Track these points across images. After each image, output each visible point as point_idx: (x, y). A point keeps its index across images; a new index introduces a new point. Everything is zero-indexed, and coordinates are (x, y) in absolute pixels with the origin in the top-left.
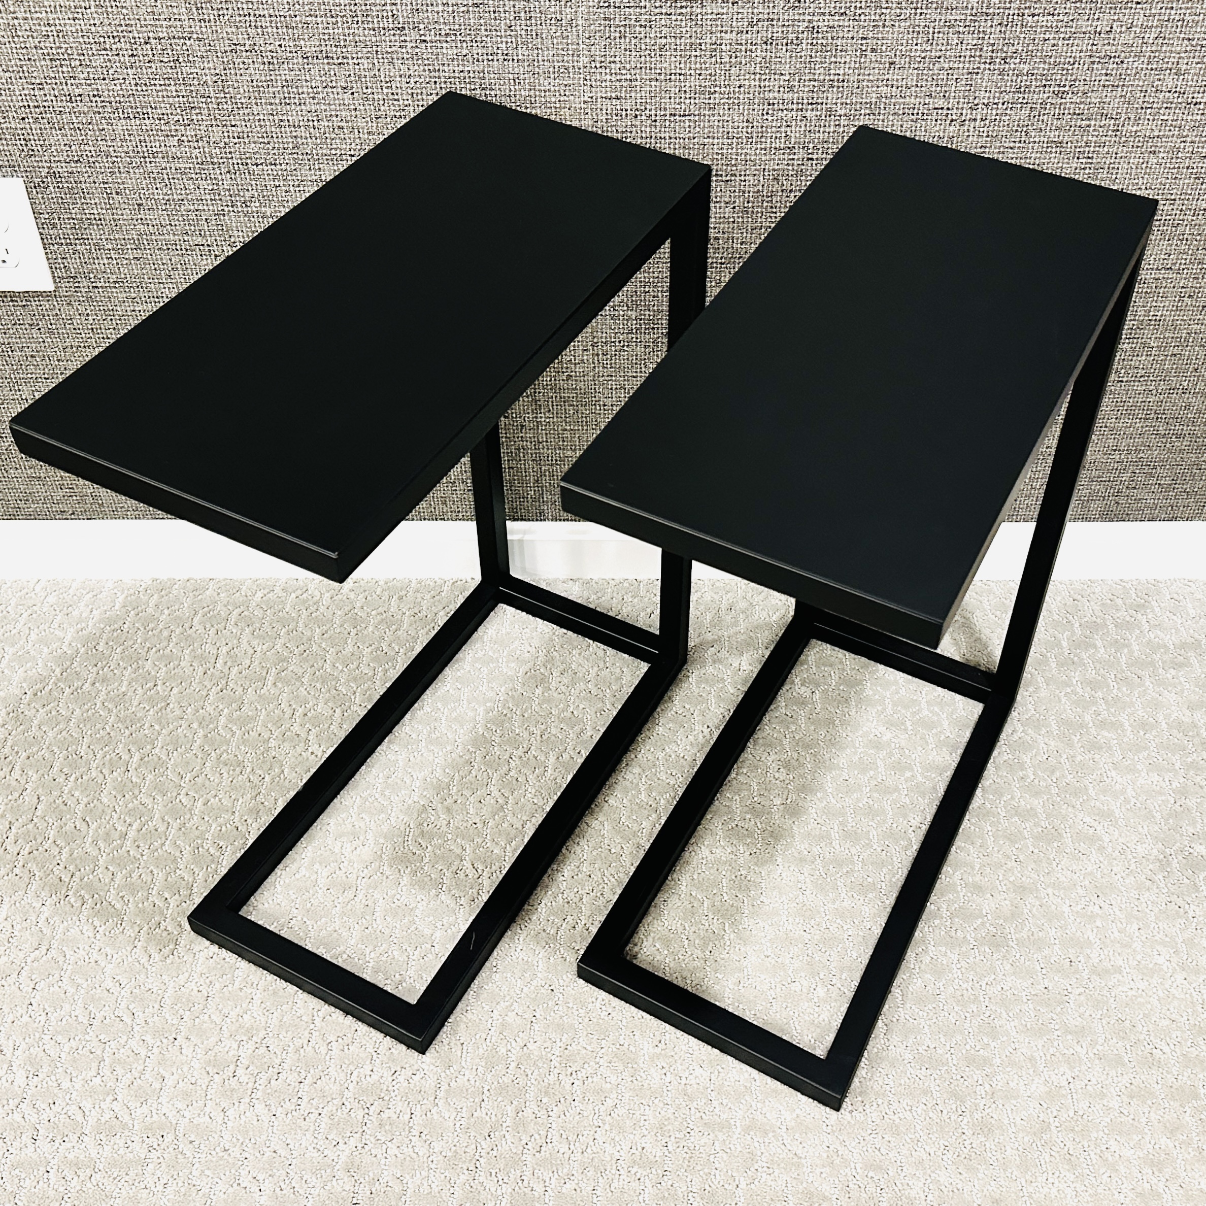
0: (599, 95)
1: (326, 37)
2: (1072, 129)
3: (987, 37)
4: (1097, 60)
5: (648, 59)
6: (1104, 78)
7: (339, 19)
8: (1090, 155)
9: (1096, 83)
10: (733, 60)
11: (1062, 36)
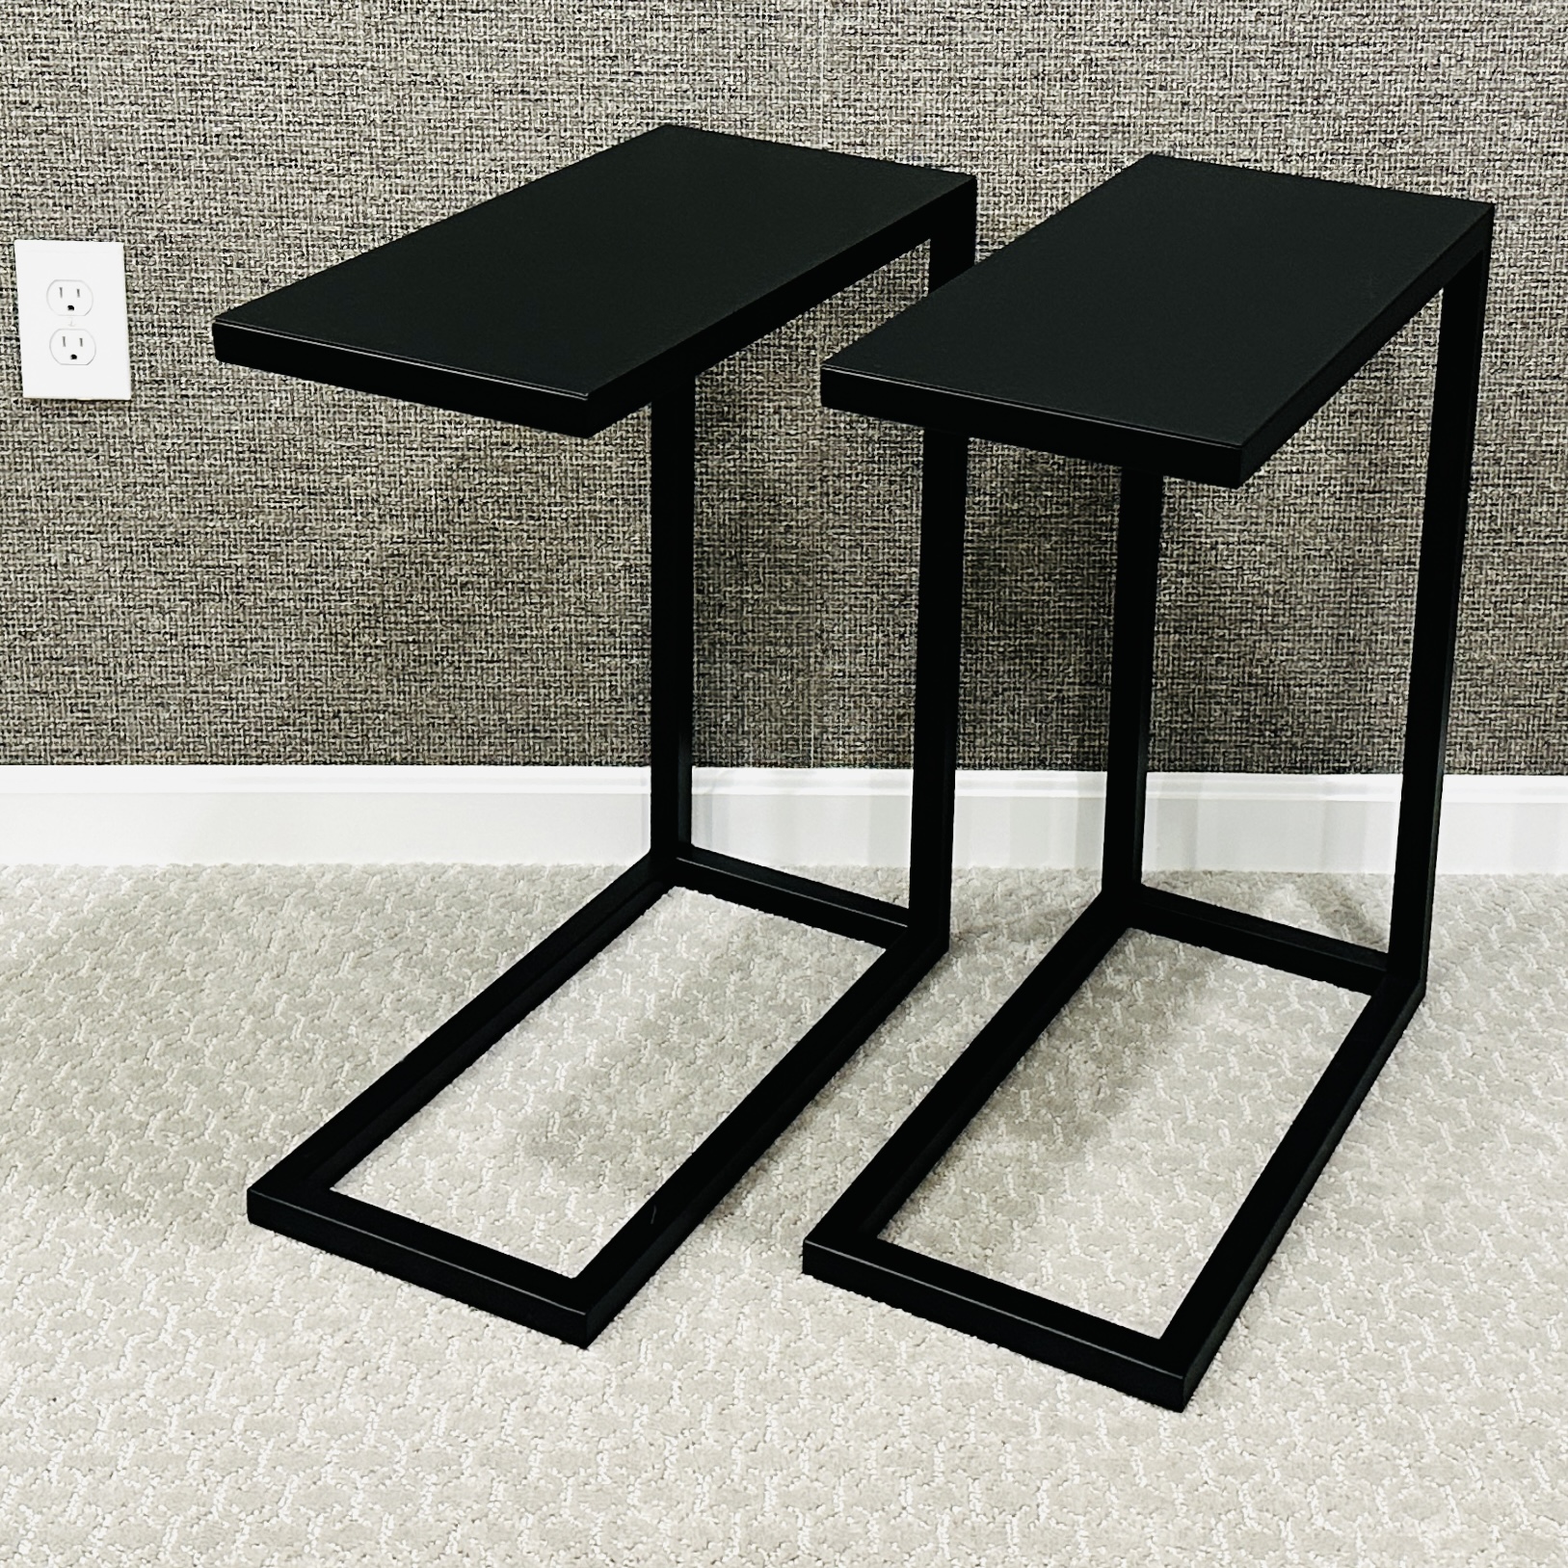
0: (841, 140)
1: (524, 67)
7: (542, 46)
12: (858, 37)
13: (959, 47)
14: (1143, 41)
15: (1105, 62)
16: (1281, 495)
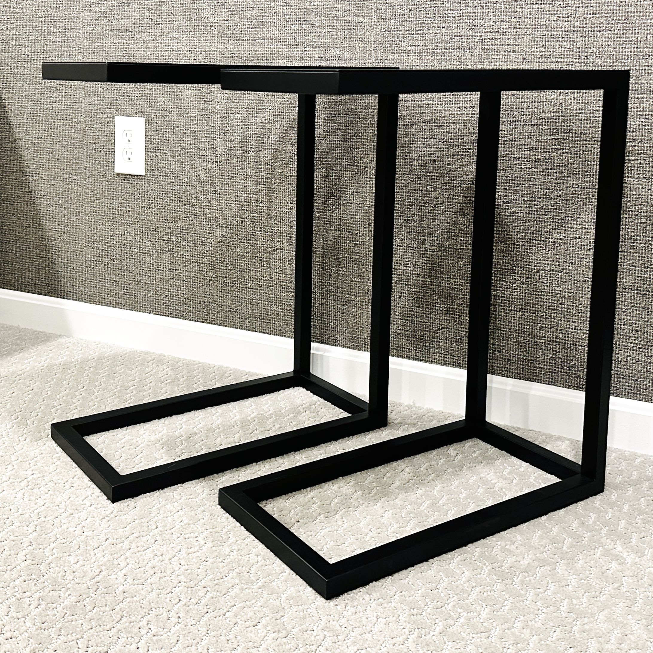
2: (633, 99)
3: (575, 44)
4: (642, 57)
5: (402, 57)
6: (647, 68)
8: (647, 117)
9: (643, 71)
10: (443, 58)
11: (618, 43)
12: (387, 32)
13: (427, 35)
14: (505, 30)
15: (488, 40)
16: (571, 249)
